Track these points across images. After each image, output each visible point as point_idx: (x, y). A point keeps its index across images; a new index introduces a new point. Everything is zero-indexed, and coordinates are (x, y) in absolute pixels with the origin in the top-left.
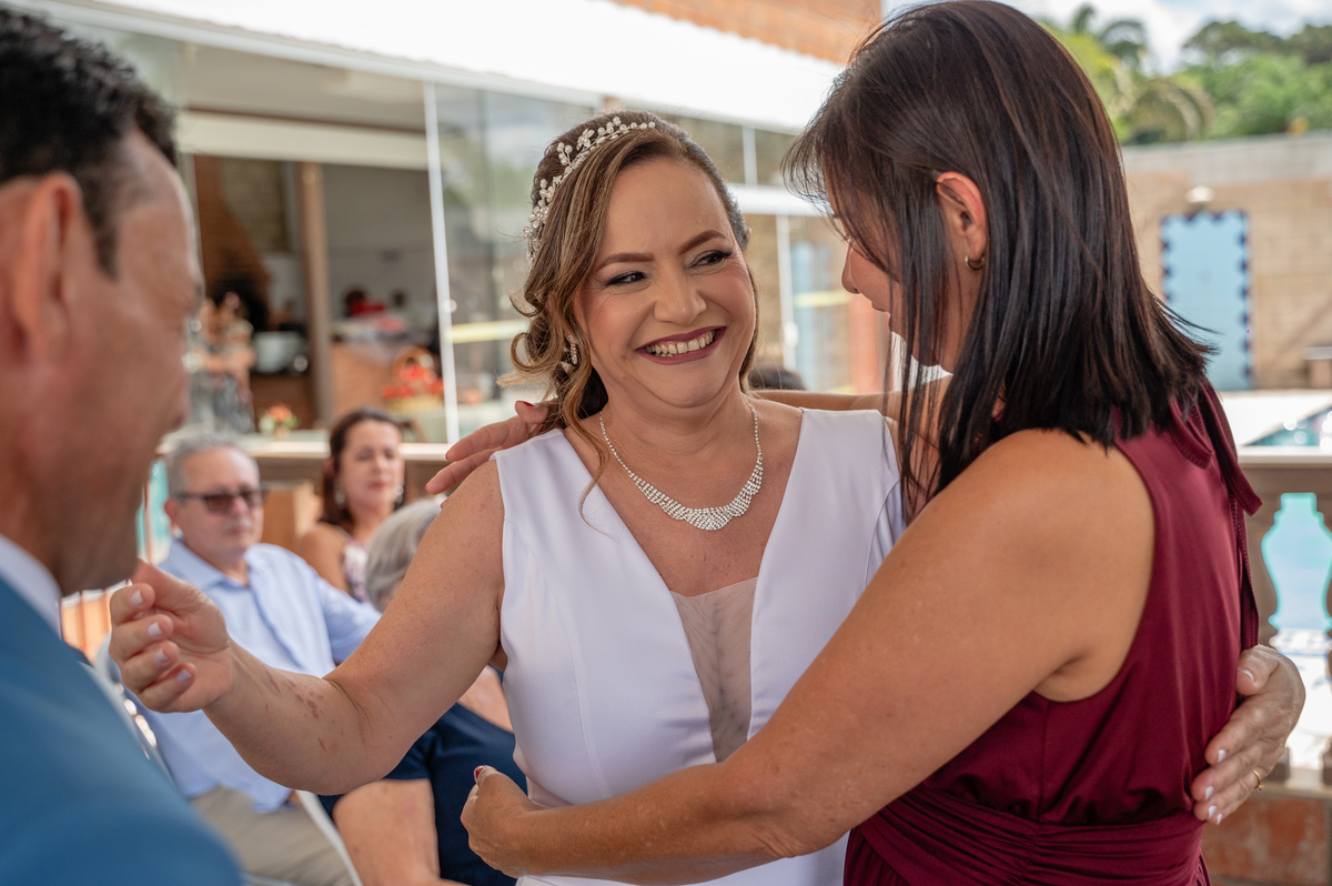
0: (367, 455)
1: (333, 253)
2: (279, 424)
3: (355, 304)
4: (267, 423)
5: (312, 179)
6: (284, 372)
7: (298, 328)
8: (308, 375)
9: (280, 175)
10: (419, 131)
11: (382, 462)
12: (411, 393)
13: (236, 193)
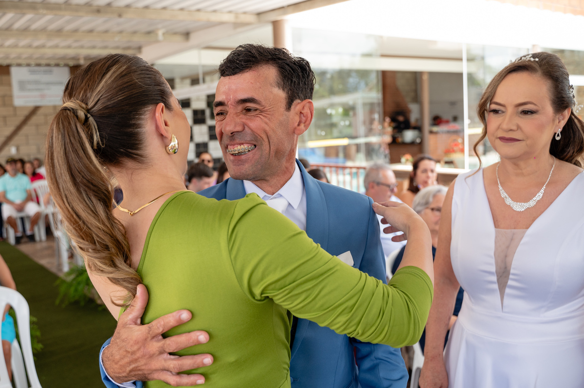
0: (425, 171)
1: (431, 103)
2: (407, 160)
3: (437, 120)
4: (403, 160)
5: (425, 78)
6: (413, 143)
7: (418, 128)
8: (421, 144)
9: (416, 76)
10: (461, 59)
11: (430, 174)
12: (454, 151)
13: (401, 83)
